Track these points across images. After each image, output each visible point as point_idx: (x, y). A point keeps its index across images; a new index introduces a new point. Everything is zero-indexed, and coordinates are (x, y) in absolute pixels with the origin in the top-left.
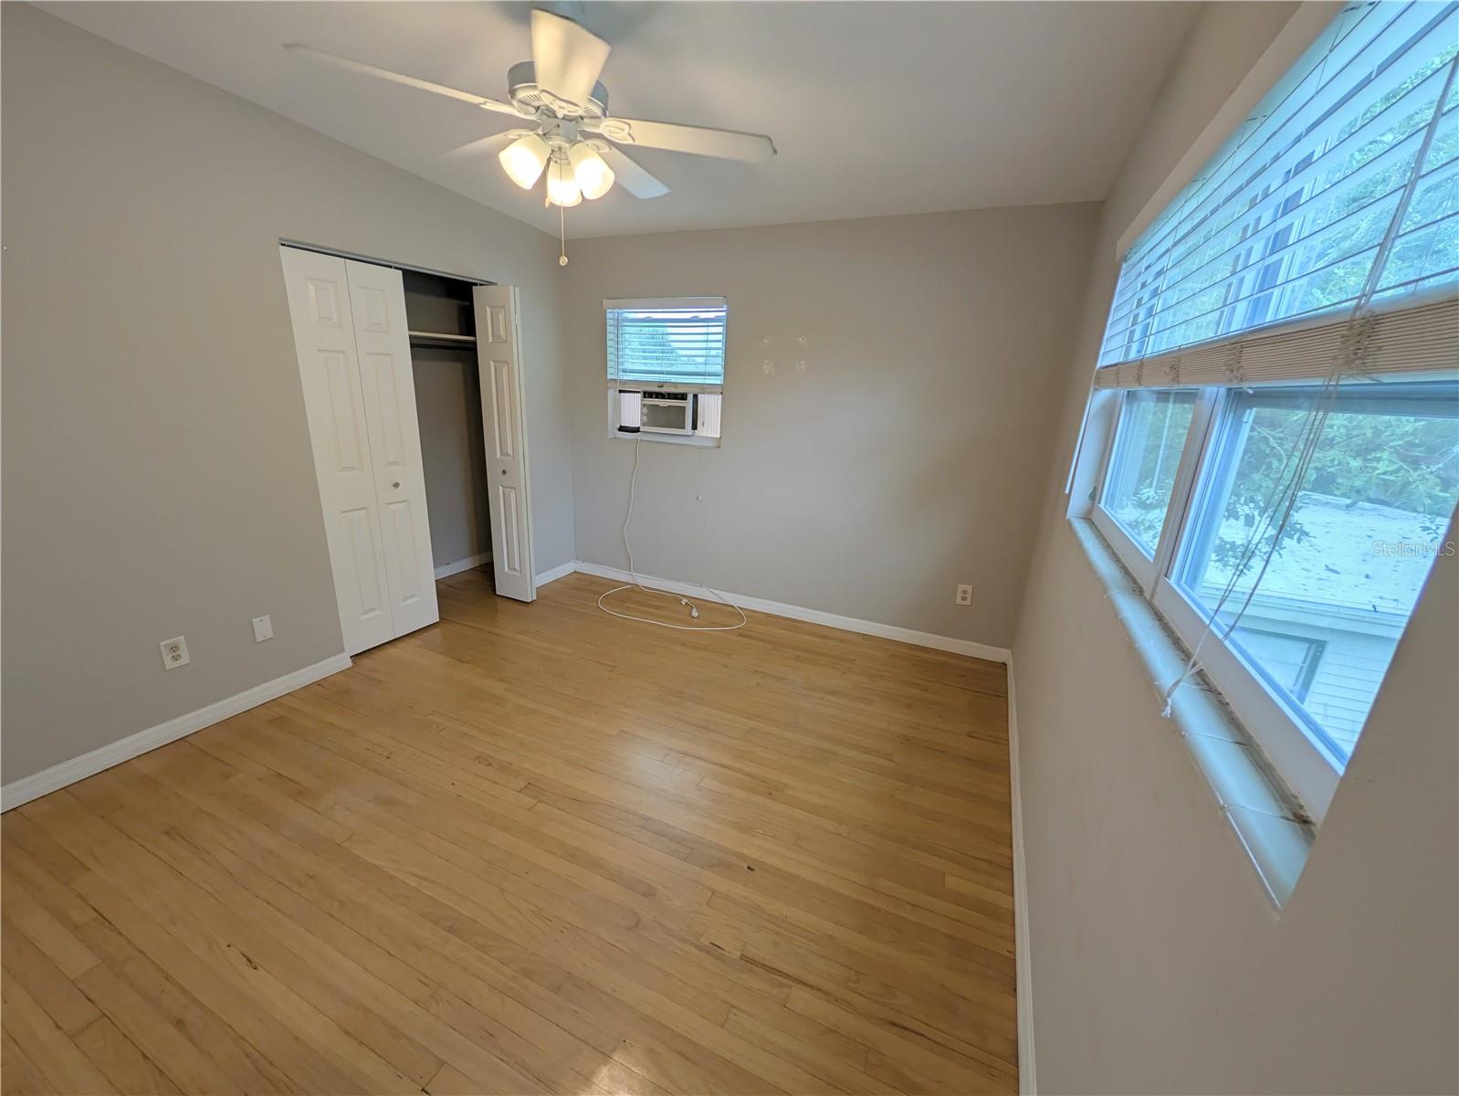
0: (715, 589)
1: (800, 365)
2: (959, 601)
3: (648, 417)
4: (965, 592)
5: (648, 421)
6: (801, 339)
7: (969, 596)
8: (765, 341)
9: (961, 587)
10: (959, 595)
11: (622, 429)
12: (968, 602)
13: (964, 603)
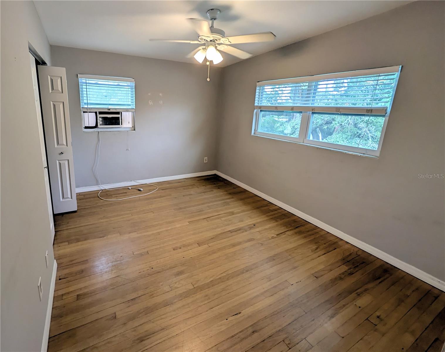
0: (136, 180)
1: (161, 102)
2: (205, 162)
3: (102, 122)
4: (206, 159)
5: (102, 123)
6: (160, 94)
7: (207, 160)
8: (149, 94)
9: (205, 158)
10: (205, 160)
11: (86, 128)
12: (207, 162)
13: (206, 162)
